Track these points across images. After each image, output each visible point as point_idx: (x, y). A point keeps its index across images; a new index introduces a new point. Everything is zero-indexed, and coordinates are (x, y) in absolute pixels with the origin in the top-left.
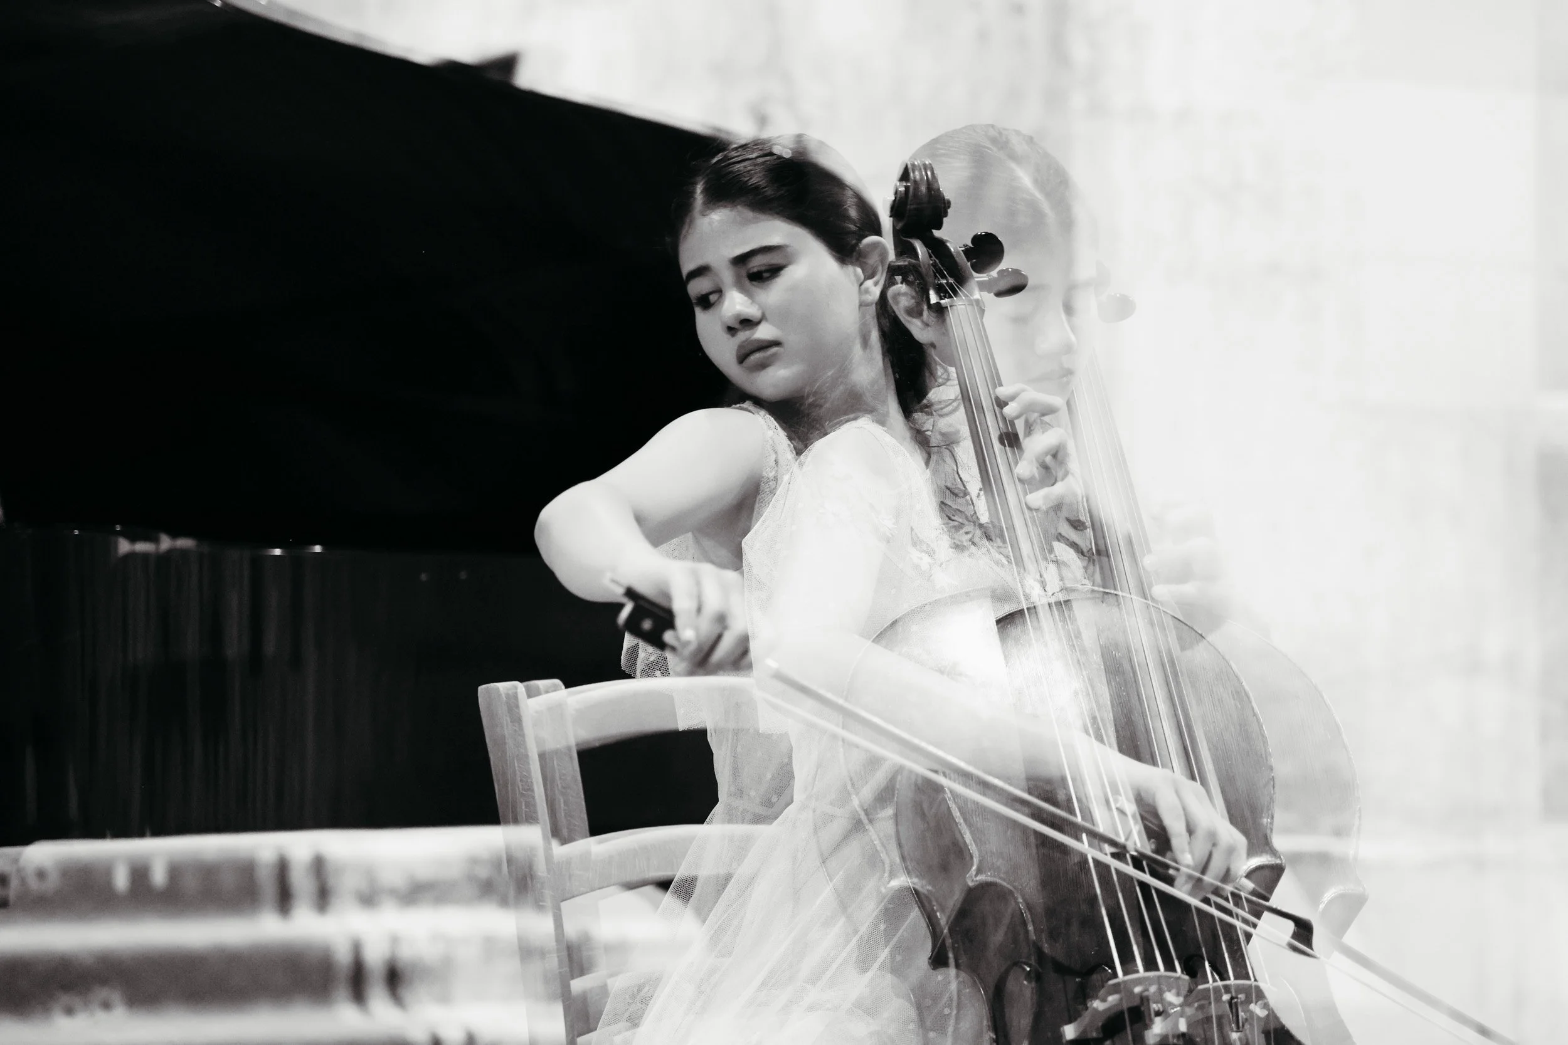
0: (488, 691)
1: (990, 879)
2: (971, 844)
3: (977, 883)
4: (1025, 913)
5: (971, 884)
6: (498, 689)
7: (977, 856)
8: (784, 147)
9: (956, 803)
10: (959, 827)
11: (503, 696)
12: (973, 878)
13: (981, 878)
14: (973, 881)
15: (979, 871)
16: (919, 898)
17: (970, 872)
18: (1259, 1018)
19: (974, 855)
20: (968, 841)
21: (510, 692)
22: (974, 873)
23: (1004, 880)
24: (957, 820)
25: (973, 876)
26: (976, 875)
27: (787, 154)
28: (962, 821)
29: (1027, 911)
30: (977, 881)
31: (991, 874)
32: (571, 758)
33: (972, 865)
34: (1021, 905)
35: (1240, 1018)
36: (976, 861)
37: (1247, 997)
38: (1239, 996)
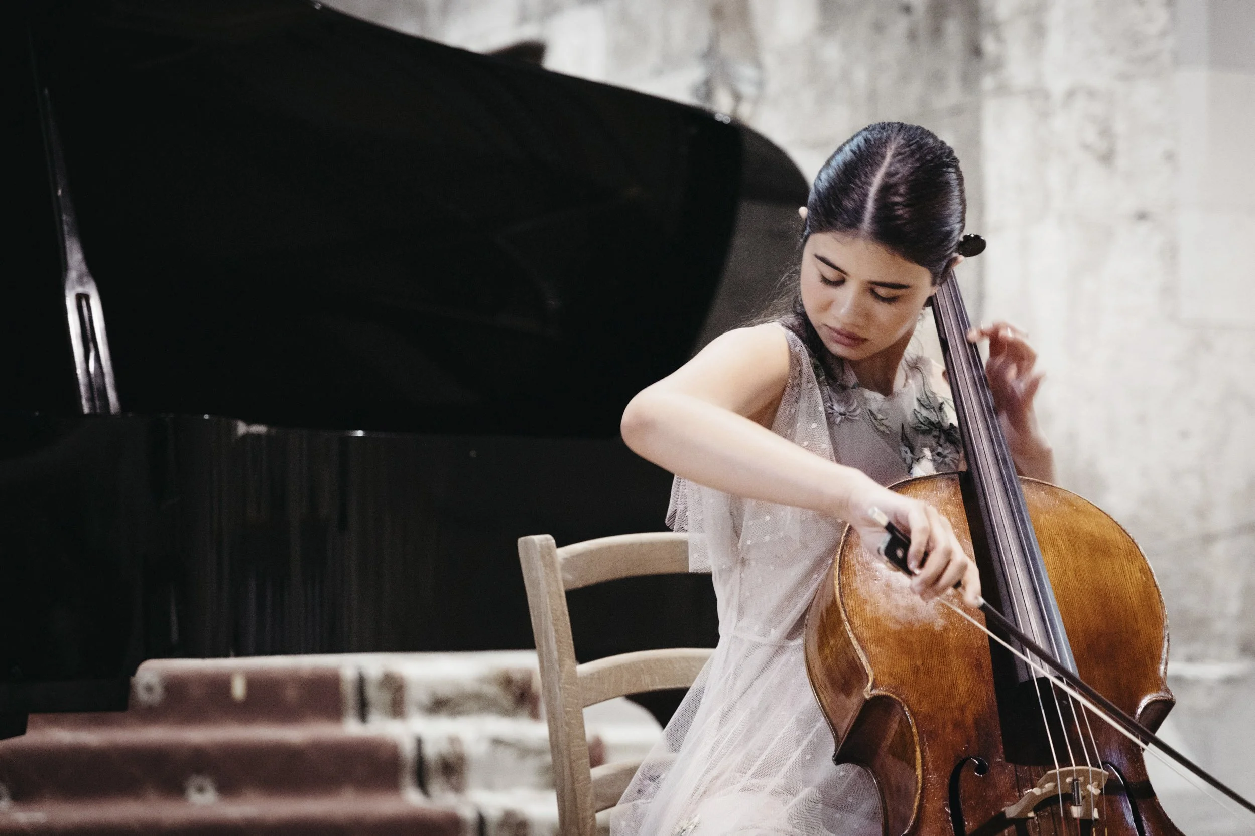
0: (525, 542)
1: (882, 693)
2: (867, 666)
3: (872, 696)
4: (911, 719)
5: (867, 697)
6: (533, 541)
7: (872, 675)
8: (725, 115)
9: (855, 634)
10: (857, 652)
11: (538, 546)
12: (868, 692)
13: (875, 692)
14: (869, 694)
15: (874, 686)
16: (824, 709)
17: (867, 688)
18: (1093, 795)
19: (869, 674)
20: (864, 664)
21: (543, 543)
22: (870, 688)
23: (893, 693)
24: (856, 647)
25: (869, 691)
26: (871, 690)
27: (727, 120)
28: (859, 648)
29: (912, 717)
30: (872, 694)
31: (883, 689)
32: (560, 597)
33: (868, 681)
34: (907, 713)
35: (1080, 795)
36: (871, 679)
37: (1085, 779)
38: (1080, 779)
